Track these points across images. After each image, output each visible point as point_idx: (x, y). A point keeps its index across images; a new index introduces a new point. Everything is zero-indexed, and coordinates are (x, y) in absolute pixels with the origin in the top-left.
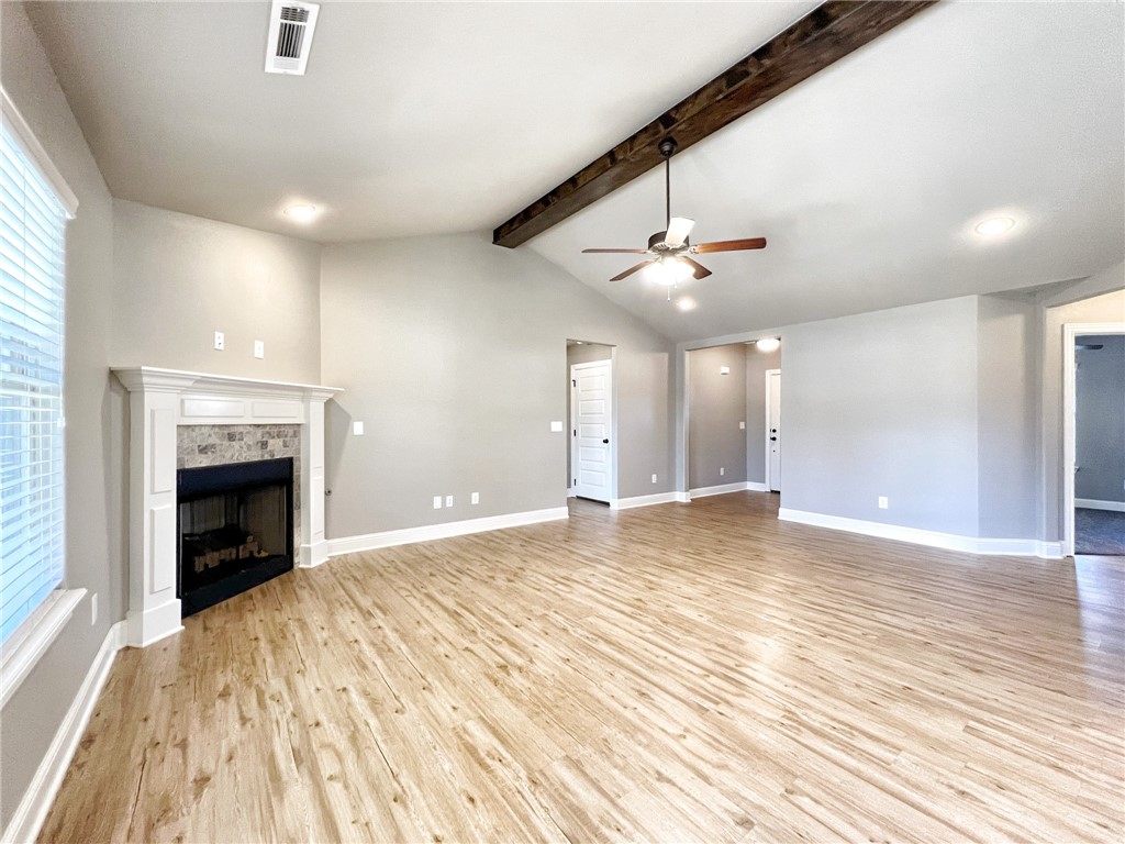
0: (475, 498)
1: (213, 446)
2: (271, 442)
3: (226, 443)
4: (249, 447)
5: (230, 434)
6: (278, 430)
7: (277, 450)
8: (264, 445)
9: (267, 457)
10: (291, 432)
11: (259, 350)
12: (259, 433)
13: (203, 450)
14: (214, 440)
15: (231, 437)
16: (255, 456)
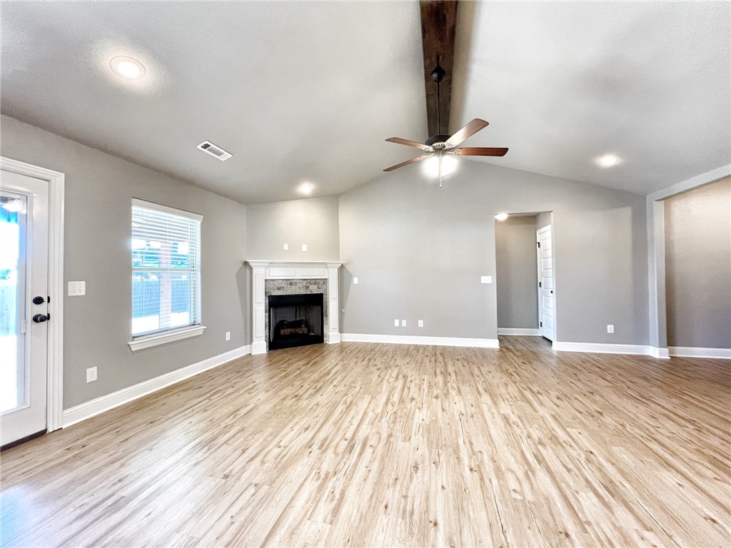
0: (421, 324)
1: (283, 287)
2: (311, 286)
3: (289, 286)
4: (300, 288)
5: (291, 282)
6: (315, 282)
7: (314, 290)
8: (307, 287)
9: (309, 293)
10: (322, 282)
11: (305, 248)
12: (305, 283)
13: (279, 289)
14: (283, 285)
15: (291, 284)
16: (303, 292)
